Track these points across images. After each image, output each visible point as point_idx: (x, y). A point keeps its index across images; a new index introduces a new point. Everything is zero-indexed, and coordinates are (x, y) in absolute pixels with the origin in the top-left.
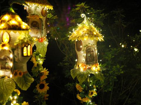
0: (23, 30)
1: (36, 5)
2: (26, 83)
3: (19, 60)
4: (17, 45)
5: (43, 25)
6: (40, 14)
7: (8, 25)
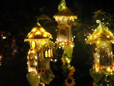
0: (44, 38)
1: (63, 17)
5: (69, 32)
6: (66, 24)
7: (34, 35)
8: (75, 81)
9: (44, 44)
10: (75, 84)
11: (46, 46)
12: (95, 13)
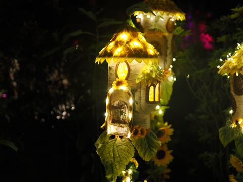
0: (151, 57)
1: (159, 13)
2: (151, 149)
3: (141, 108)
4: (140, 82)
5: (167, 48)
6: (163, 29)
7: (128, 49)
8: (171, 154)
9: (149, 71)
10: (171, 161)
11: (154, 76)
12: (236, 9)
